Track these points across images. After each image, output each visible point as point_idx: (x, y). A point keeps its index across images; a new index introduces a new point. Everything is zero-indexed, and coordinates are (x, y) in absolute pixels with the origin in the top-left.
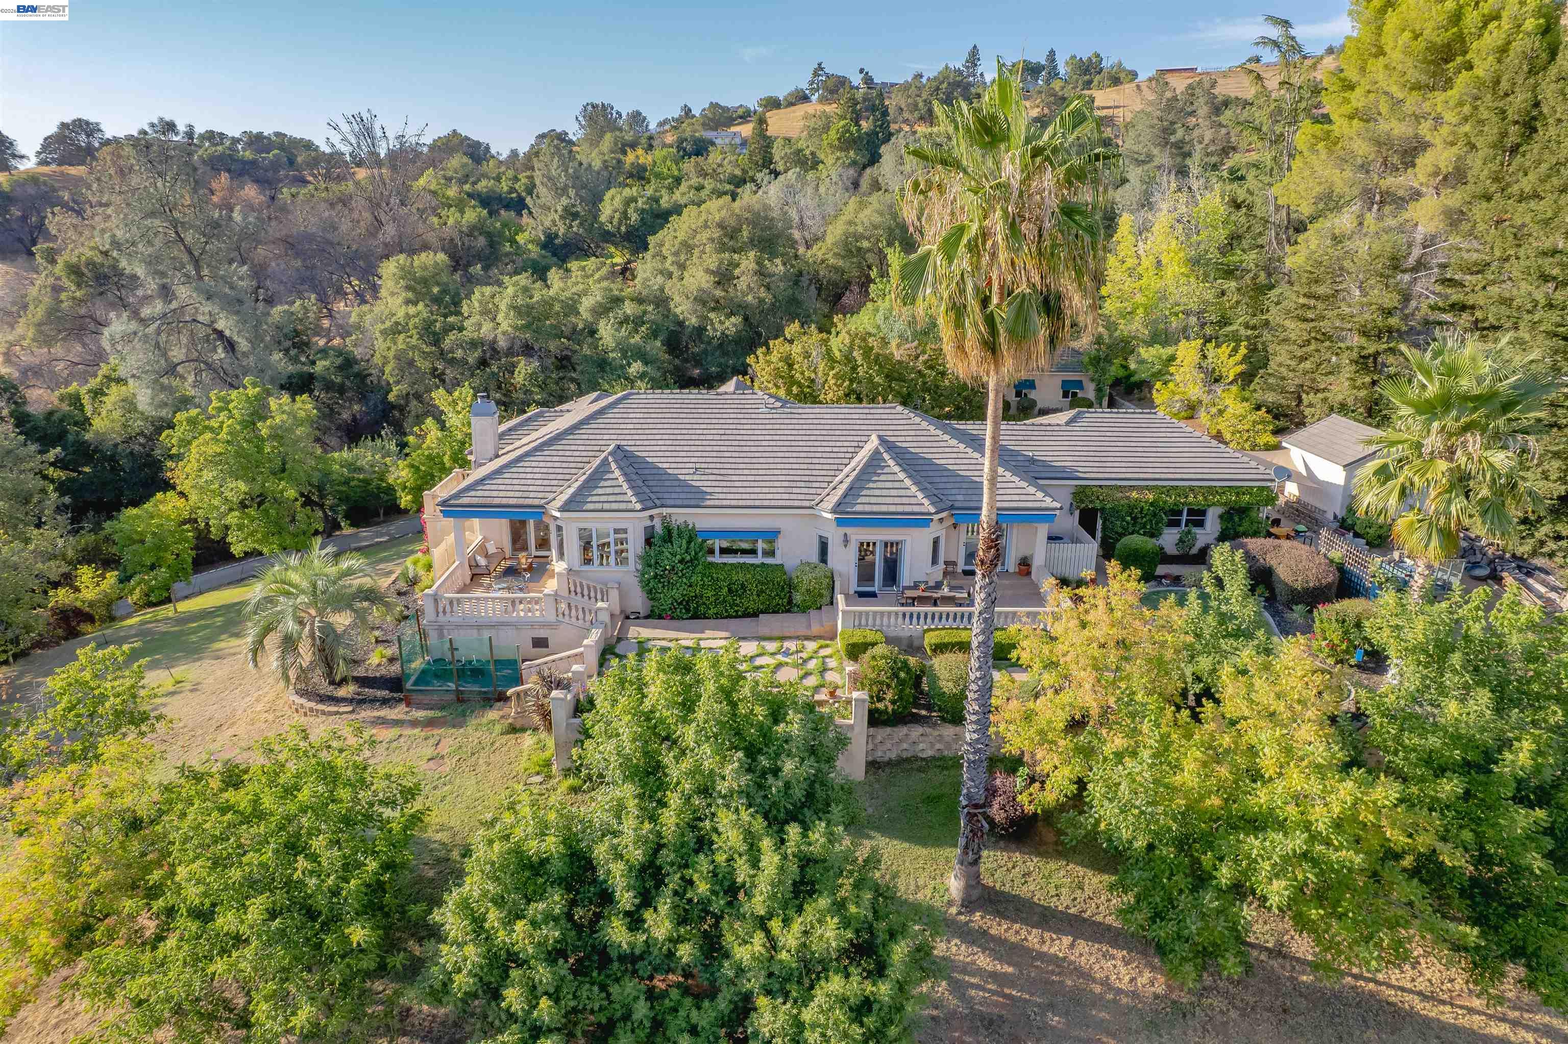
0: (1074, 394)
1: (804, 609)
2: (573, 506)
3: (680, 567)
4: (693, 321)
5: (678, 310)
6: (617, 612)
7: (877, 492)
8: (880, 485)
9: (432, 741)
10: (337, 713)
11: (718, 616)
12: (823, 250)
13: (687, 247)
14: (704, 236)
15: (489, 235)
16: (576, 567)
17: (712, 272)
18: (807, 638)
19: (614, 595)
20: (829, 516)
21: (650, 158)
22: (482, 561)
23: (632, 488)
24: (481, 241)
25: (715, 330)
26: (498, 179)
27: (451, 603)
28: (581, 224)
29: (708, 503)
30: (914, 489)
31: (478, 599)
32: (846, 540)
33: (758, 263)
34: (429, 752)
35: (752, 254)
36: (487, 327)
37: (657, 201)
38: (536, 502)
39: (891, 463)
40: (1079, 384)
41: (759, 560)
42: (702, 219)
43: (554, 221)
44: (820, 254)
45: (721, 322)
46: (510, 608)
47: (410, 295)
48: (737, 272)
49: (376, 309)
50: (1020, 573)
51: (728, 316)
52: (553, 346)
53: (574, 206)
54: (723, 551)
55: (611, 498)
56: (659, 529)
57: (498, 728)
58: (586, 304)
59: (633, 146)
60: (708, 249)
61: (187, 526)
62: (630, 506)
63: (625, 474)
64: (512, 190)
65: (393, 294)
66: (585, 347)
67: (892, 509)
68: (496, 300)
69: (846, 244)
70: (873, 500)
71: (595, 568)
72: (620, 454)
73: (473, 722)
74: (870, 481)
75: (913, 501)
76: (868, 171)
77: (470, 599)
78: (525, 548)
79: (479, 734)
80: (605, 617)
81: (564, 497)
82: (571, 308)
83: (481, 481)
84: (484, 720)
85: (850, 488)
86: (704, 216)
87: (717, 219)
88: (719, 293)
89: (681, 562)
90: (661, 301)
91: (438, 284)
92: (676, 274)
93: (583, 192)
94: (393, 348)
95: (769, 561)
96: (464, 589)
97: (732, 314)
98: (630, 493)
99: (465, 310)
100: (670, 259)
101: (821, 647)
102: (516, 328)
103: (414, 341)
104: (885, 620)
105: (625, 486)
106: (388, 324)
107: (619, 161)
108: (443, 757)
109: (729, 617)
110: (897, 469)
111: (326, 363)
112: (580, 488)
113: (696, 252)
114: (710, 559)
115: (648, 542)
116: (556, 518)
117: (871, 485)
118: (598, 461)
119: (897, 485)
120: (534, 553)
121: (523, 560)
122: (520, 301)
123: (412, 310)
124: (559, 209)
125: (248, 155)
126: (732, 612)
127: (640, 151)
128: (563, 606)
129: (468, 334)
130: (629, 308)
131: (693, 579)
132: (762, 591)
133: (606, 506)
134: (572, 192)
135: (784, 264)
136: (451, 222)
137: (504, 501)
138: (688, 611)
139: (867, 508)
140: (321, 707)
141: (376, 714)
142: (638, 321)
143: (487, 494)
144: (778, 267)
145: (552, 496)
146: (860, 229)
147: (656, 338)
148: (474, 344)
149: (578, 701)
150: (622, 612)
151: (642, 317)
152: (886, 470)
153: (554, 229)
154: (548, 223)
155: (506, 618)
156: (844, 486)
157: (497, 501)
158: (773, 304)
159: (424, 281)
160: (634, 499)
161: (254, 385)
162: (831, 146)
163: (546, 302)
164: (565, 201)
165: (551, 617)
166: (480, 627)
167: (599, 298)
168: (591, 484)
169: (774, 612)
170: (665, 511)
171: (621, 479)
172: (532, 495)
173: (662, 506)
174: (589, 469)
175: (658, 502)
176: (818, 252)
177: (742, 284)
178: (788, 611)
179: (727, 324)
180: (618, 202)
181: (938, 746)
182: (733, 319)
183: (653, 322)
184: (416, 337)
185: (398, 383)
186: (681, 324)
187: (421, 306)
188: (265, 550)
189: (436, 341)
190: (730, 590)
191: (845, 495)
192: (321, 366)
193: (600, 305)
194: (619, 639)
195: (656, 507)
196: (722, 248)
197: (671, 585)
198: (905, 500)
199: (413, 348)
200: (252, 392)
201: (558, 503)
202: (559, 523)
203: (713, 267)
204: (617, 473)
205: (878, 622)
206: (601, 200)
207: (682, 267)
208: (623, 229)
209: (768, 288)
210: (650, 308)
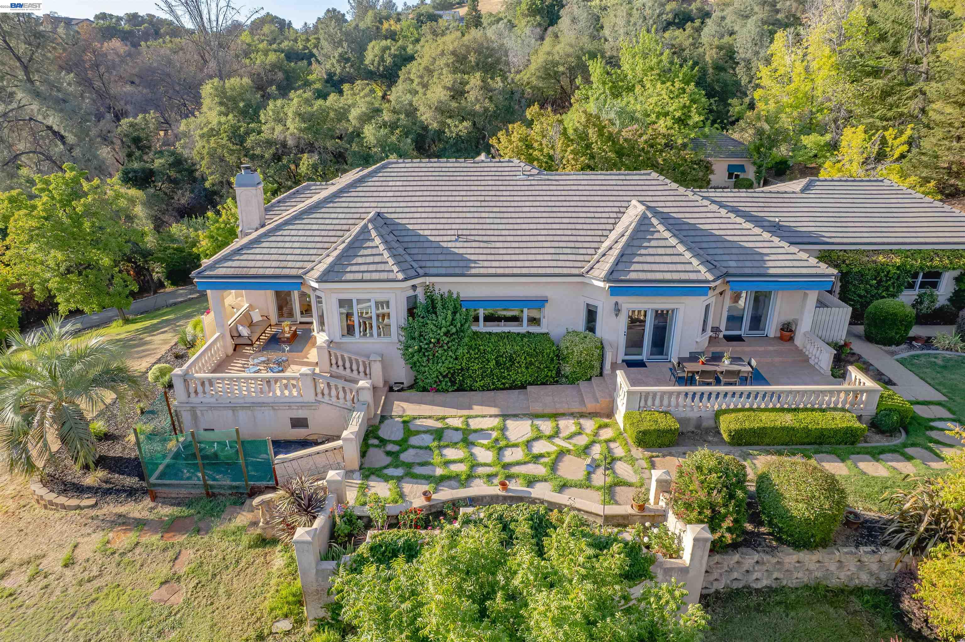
0: (737, 176)
1: (573, 380)
2: (331, 276)
3: (446, 339)
4: (435, 125)
5: (423, 118)
6: (381, 384)
7: (649, 259)
8: (651, 251)
9: (171, 554)
10: (78, 507)
11: (485, 388)
12: (528, 75)
13: (429, 71)
14: (442, 62)
15: (286, 72)
16: (338, 339)
17: (448, 89)
18: (582, 415)
19: (377, 369)
20: (601, 284)
21: (398, 26)
22: (245, 331)
23: (394, 256)
24: (280, 75)
25: (451, 132)
26: (296, 40)
27: (203, 384)
28: (352, 66)
29: (473, 271)
30: (688, 255)
31: (231, 379)
32: (617, 310)
33: (483, 81)
34: (164, 571)
35: (478, 75)
36: (279, 128)
37: (405, 50)
38: (294, 272)
39: (661, 228)
40: (741, 168)
41: (524, 328)
42: (440, 49)
43: (333, 65)
44: (525, 78)
45: (456, 126)
46: (266, 388)
47: (223, 109)
48: (467, 88)
49: (198, 121)
50: (781, 338)
51: (461, 121)
52: (329, 144)
53: (346, 53)
54: (489, 318)
55: (372, 267)
56: (421, 298)
57: (245, 540)
58: (354, 114)
59: (387, 18)
60: (444, 72)
61: (16, 290)
62: (391, 276)
63: (386, 242)
64: (305, 48)
65: (210, 109)
66: (354, 145)
67: (668, 276)
68: (285, 109)
69: (546, 69)
70: (646, 267)
71: (357, 340)
72: (381, 221)
73: (218, 528)
74: (641, 247)
75: (688, 267)
76: (550, 29)
77: (223, 379)
78: (291, 314)
79: (224, 545)
80: (367, 397)
81: (322, 267)
82: (342, 115)
83: (238, 251)
84: (232, 526)
85: (622, 255)
86: (441, 47)
87: (451, 48)
88: (454, 104)
89: (446, 334)
90: (411, 111)
91: (243, 100)
92: (421, 90)
93: (353, 46)
94: (207, 146)
95: (534, 329)
96: (220, 367)
97: (464, 119)
98: (391, 261)
99: (262, 118)
100: (416, 81)
101: (600, 427)
102: (301, 130)
103: (224, 142)
104: (673, 399)
105: (386, 254)
106: (205, 130)
107: (378, 28)
108: (179, 579)
109: (497, 389)
110: (667, 234)
111: (162, 161)
112: (340, 258)
113: (436, 74)
114: (474, 328)
115: (411, 312)
116: (315, 289)
117: (643, 251)
118: (356, 230)
119: (669, 251)
120: (300, 319)
121: (287, 328)
122: (303, 110)
123: (223, 119)
124: (336, 55)
125: (127, 27)
126: (499, 385)
127: (392, 22)
128: (322, 386)
129: (266, 135)
130: (386, 116)
131: (460, 351)
132: (531, 364)
133: (367, 276)
134: (345, 45)
135: (503, 82)
136: (258, 62)
137: (261, 272)
138: (453, 383)
139: (642, 276)
140: (62, 500)
141: (122, 509)
142: (393, 126)
143: (243, 264)
144: (498, 84)
145: (309, 266)
146: (557, 58)
147: (407, 137)
148: (269, 143)
149: (334, 524)
150: (385, 382)
151: (396, 123)
152: (656, 236)
153: (333, 70)
154: (328, 66)
155: (262, 398)
156: (615, 252)
157: (253, 272)
158: (495, 112)
159: (234, 100)
160: (395, 268)
161: (72, 169)
162: (523, 15)
163: (324, 110)
164: (340, 50)
165: (310, 396)
166: (234, 408)
167: (364, 109)
168: (351, 253)
169: (543, 384)
170: (428, 280)
171: (382, 247)
172: (290, 264)
173: (426, 275)
174: (349, 237)
175: (421, 271)
176: (525, 76)
177: (471, 97)
178: (557, 382)
179: (461, 127)
180: (377, 51)
181: (775, 575)
182: (465, 124)
183: (404, 126)
184: (226, 139)
185: (212, 174)
186: (425, 128)
187: (231, 116)
188: (86, 309)
189: (241, 140)
190: (498, 364)
191: (617, 262)
192: (158, 163)
193: (365, 114)
194: (383, 418)
195: (418, 276)
196: (455, 71)
197: (436, 359)
198: (680, 267)
199: (223, 147)
200: (69, 175)
201: (316, 273)
202: (318, 293)
203: (449, 85)
204: (378, 241)
205: (666, 402)
206: (365, 50)
207: (425, 86)
208: (381, 68)
209: (491, 99)
210: (402, 116)
